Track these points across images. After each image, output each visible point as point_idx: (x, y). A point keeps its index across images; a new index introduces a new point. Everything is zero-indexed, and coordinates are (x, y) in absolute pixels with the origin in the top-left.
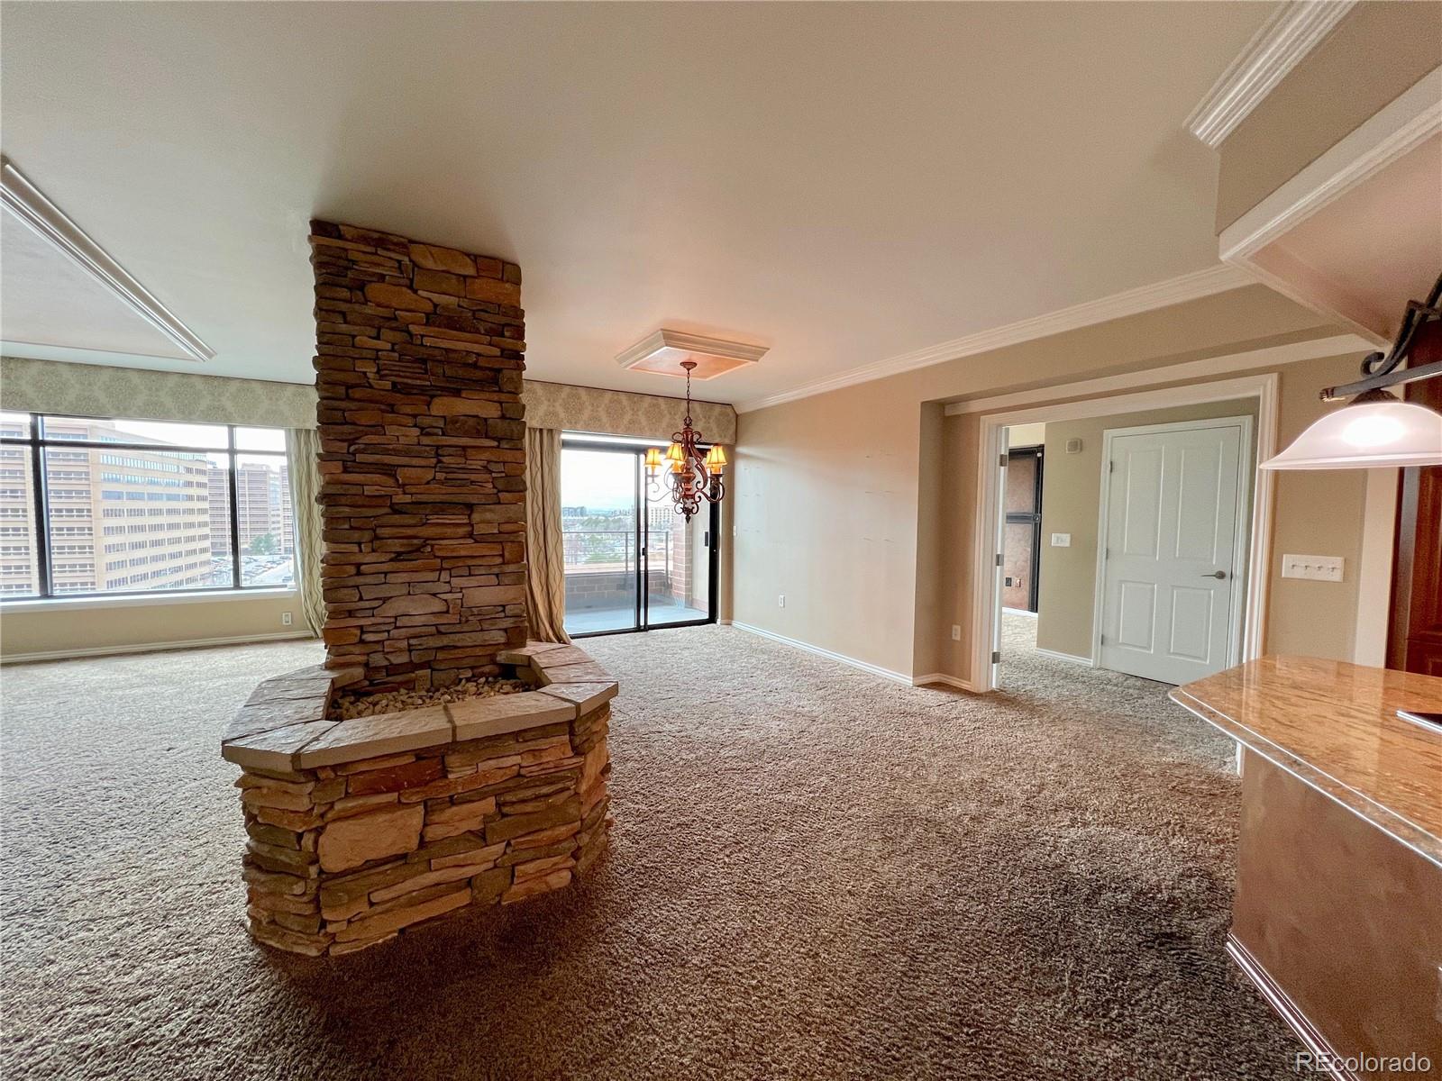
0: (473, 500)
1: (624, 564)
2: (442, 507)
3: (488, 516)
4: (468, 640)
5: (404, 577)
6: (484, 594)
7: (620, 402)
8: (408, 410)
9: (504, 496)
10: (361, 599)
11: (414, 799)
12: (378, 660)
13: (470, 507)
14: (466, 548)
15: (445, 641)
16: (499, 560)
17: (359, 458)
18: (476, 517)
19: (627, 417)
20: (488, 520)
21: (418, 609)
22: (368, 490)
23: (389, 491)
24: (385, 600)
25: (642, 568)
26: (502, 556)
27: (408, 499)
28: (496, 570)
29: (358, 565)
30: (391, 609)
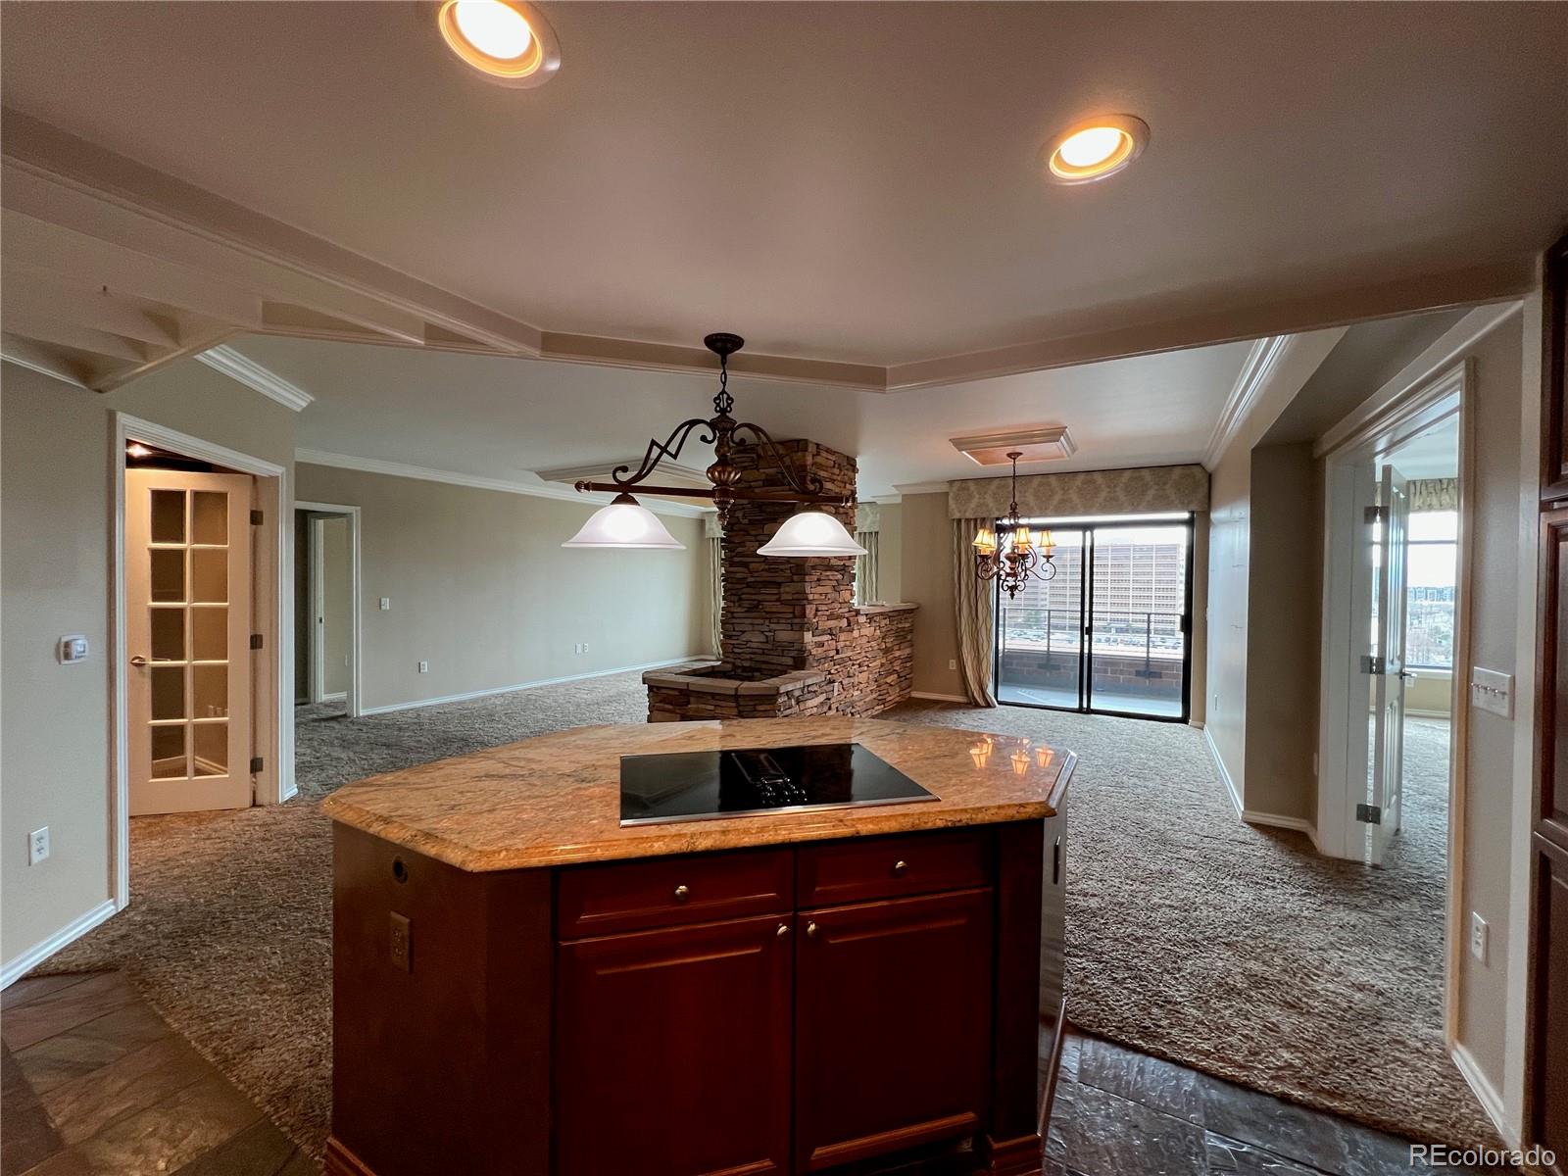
0: (779, 580)
1: (1145, 649)
2: (766, 584)
3: (788, 589)
4: (775, 660)
5: (749, 621)
6: (784, 635)
7: (1049, 484)
8: (753, 533)
9: (795, 578)
10: (734, 630)
11: (678, 711)
12: (738, 663)
13: (779, 585)
14: (777, 607)
15: (764, 658)
16: (791, 616)
17: (736, 559)
18: (782, 590)
19: (1057, 498)
20: (787, 592)
21: (756, 639)
22: (738, 576)
23: (745, 576)
24: (743, 632)
25: (1086, 651)
26: (793, 613)
27: (753, 579)
28: (789, 621)
29: (733, 613)
30: (745, 637)
